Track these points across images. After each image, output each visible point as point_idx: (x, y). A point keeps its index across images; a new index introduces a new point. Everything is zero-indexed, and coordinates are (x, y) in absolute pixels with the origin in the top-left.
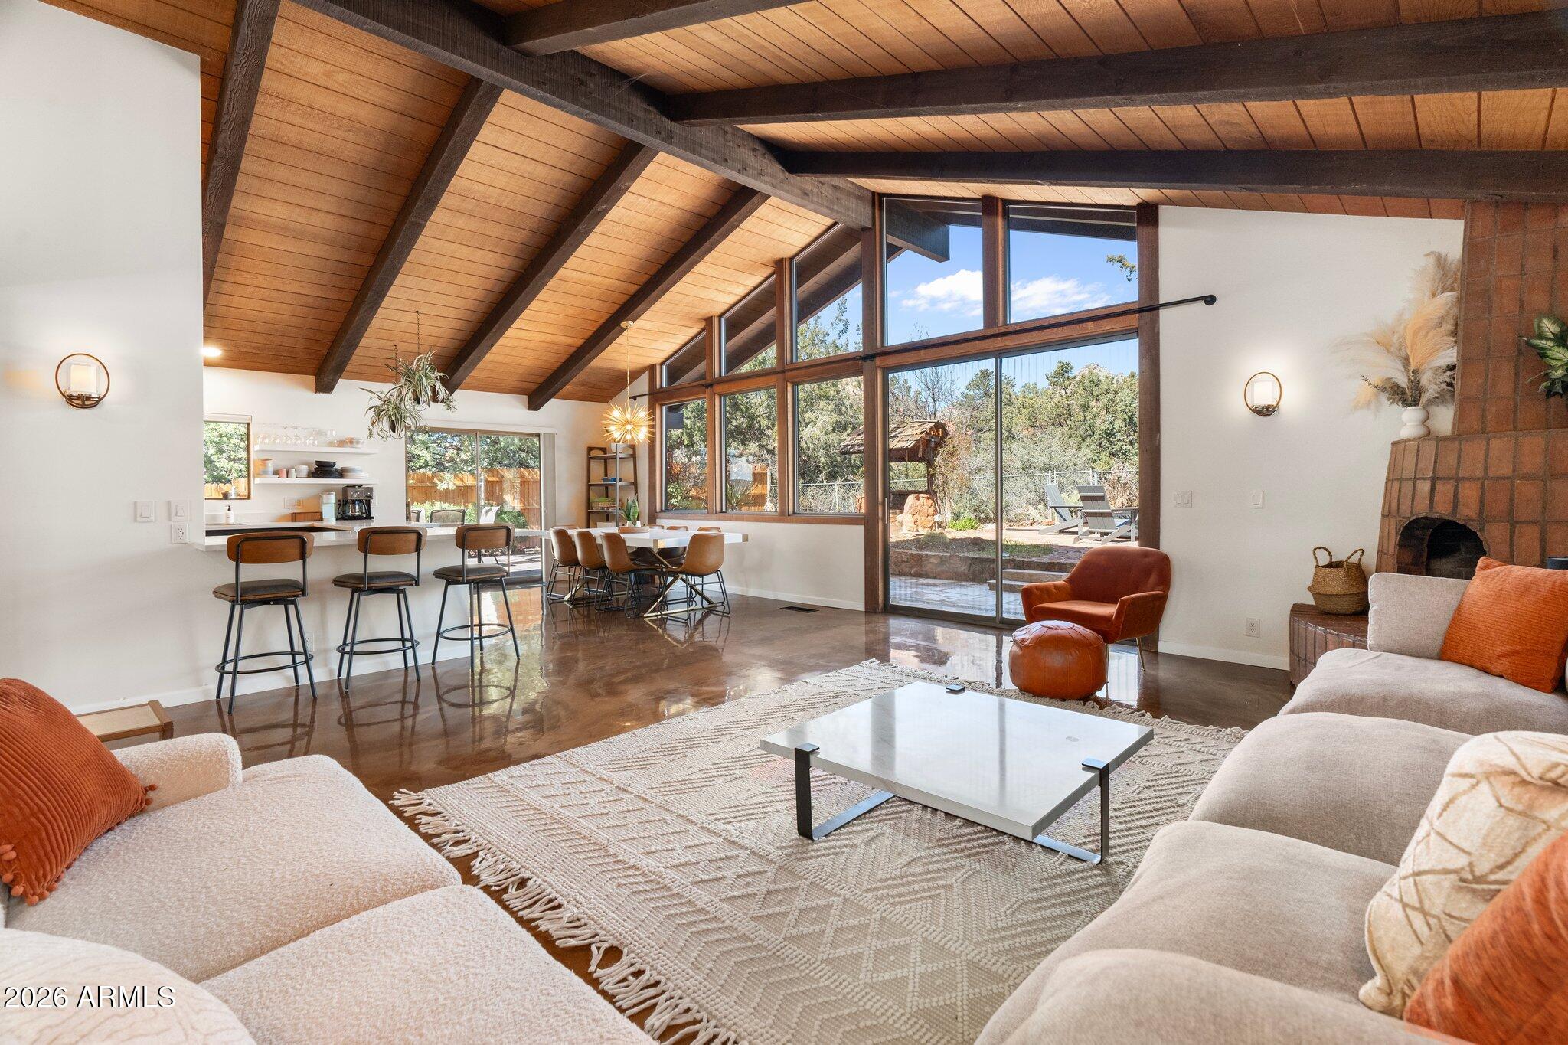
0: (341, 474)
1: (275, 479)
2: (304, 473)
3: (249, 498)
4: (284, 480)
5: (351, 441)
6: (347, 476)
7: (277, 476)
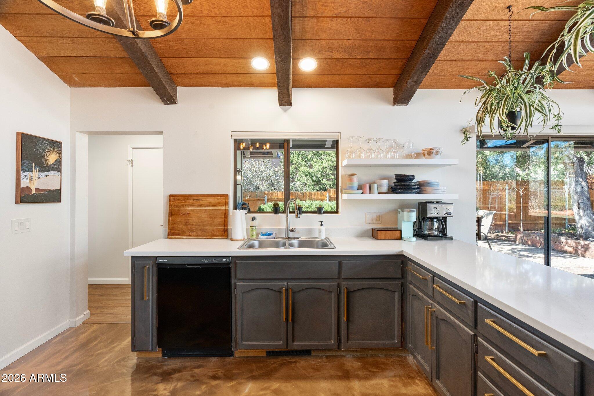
0: (420, 187)
1: (358, 196)
2: (385, 189)
3: (337, 212)
4: (367, 196)
5: (430, 152)
6: (425, 191)
7: (361, 191)
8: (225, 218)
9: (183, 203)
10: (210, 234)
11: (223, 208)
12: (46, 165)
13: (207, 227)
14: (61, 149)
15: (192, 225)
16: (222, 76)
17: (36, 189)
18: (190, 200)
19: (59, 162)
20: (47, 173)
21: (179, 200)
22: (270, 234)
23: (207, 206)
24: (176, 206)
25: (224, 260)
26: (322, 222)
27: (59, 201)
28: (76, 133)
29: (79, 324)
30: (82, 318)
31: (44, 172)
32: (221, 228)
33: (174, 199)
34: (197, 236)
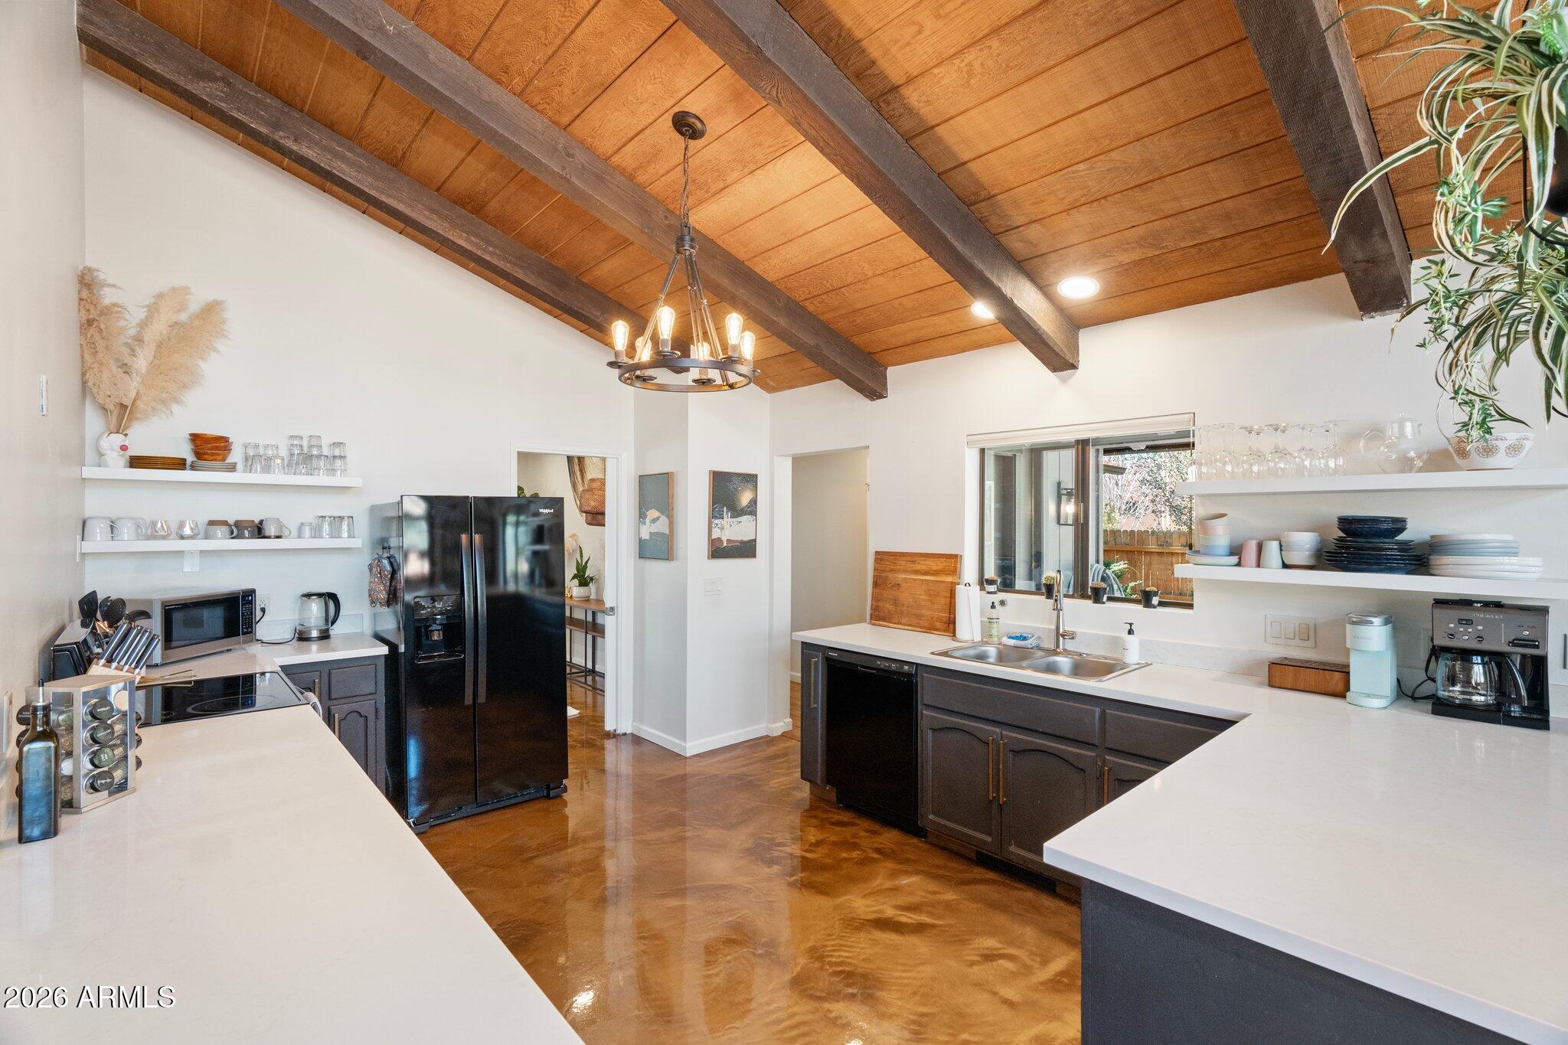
1: (1226, 571)
2: (1301, 556)
6: (1437, 567)
7: (1234, 559)
8: (951, 597)
9: (892, 567)
10: (927, 624)
11: (949, 579)
12: (739, 508)
13: (924, 612)
14: (756, 484)
15: (903, 605)
16: (941, 341)
17: (729, 541)
18: (902, 562)
19: (754, 502)
20: (739, 519)
21: (887, 561)
22: (1025, 639)
23: (926, 573)
24: (884, 571)
25: (906, 668)
26: (1131, 624)
27: (754, 555)
28: (775, 457)
29: (777, 733)
30: (781, 726)
31: (736, 517)
32: (944, 615)
33: (881, 559)
34: (910, 625)
